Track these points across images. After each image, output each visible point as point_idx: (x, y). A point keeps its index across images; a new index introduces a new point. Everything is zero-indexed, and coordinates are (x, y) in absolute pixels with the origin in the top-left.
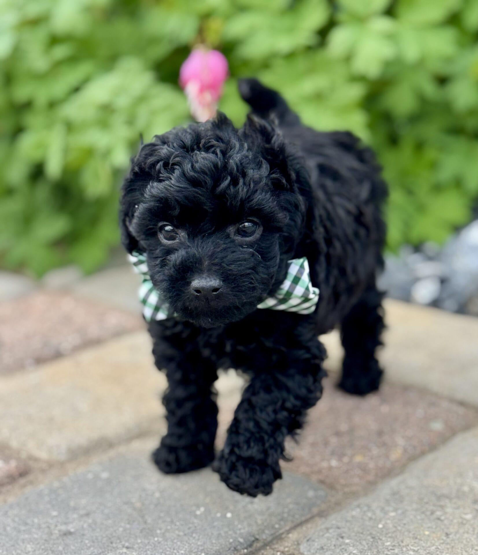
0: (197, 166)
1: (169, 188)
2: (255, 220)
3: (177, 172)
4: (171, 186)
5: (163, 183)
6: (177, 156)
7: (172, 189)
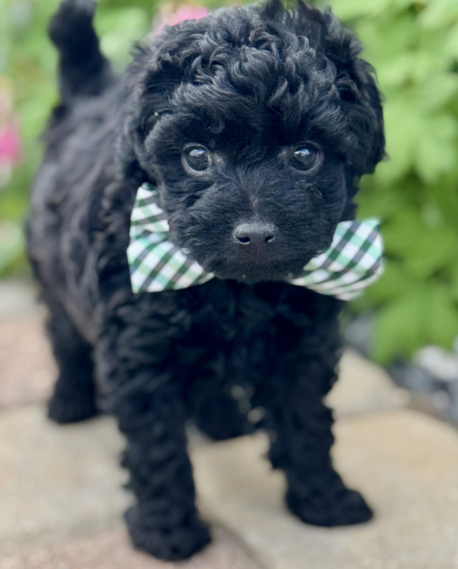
0: (246, 65)
1: (209, 94)
2: (315, 144)
3: (220, 74)
4: (211, 93)
5: (201, 87)
6: (219, 52)
7: (213, 97)
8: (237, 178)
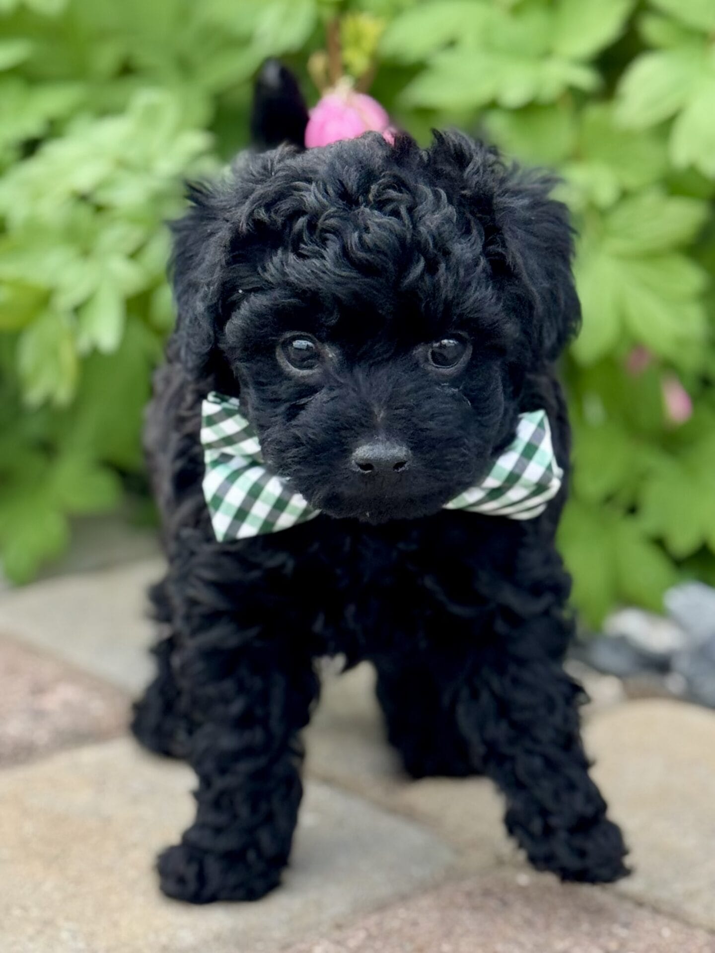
1: (321, 275)
3: (333, 246)
4: (324, 272)
6: (331, 216)
7: (326, 278)
8: (356, 382)
